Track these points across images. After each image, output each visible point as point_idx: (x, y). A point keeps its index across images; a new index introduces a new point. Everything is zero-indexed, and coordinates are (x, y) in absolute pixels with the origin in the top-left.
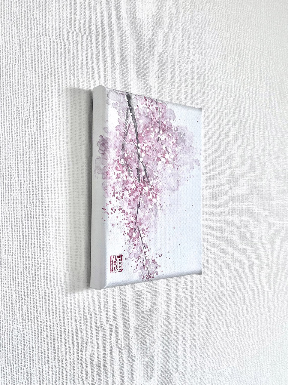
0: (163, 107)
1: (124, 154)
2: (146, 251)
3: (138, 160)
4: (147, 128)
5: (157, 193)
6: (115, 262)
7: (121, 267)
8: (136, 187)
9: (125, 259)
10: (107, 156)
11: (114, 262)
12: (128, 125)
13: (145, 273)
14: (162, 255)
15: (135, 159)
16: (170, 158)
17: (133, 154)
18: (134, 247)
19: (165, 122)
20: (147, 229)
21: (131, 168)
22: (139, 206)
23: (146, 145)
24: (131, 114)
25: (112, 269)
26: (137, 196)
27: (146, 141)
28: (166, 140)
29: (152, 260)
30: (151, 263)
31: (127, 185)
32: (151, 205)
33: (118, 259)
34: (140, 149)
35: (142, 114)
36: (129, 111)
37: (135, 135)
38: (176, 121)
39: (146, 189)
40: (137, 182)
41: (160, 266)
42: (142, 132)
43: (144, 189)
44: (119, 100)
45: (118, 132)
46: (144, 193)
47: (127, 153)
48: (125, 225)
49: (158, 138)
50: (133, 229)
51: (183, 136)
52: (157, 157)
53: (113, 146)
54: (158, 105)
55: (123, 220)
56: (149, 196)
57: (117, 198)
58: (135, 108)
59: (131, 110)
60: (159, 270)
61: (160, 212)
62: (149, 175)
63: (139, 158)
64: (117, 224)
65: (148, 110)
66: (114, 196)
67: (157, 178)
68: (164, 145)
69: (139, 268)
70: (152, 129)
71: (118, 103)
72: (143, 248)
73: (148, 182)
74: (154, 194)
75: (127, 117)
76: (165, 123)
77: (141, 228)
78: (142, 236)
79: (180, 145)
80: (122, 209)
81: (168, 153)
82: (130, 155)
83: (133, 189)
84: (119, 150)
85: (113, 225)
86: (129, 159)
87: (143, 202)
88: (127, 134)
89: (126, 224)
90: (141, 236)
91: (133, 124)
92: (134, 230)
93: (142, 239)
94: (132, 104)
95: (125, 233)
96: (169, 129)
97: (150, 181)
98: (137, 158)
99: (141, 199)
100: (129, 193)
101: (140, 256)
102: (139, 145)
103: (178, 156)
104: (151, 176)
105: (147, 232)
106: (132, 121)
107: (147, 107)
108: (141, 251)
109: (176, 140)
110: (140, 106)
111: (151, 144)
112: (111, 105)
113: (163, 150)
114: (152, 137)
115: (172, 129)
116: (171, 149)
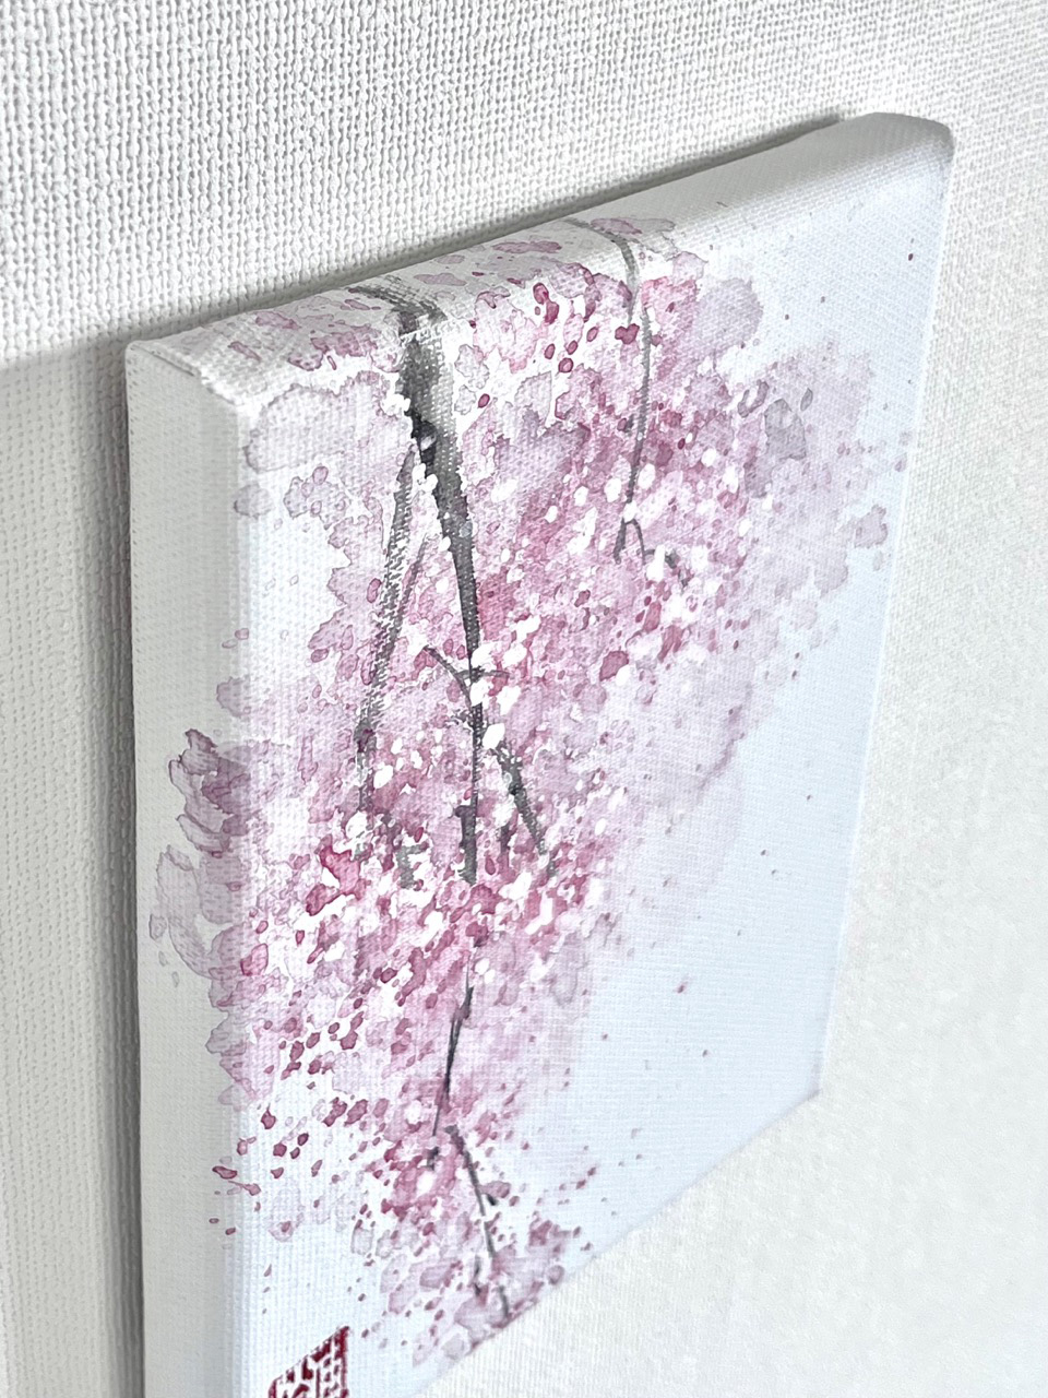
0: (677, 297)
1: (371, 778)
3: (470, 754)
4: (544, 511)
6: (301, 1389)
8: (445, 926)
9: (365, 1334)
10: (242, 867)
12: (404, 571)
13: (484, 1321)
14: (591, 1171)
15: (450, 758)
16: (694, 608)
17: (439, 734)
19: (683, 393)
20: (510, 1100)
21: (417, 833)
22: (462, 1016)
23: (529, 627)
24: (433, 480)
26: (456, 967)
27: (532, 600)
28: (674, 508)
30: (521, 1255)
31: (387, 948)
32: (546, 957)
33: (318, 1366)
34: (489, 674)
35: (511, 433)
36: (419, 470)
37: (457, 608)
38: (757, 342)
39: (520, 886)
40: (459, 888)
41: (577, 1232)
42: (506, 556)
43: (500, 899)
44: (341, 441)
45: (327, 671)
46: (502, 922)
47: (393, 761)
49: (624, 524)
51: (795, 419)
52: (603, 656)
53: (289, 775)
54: (638, 307)
55: (353, 1157)
56: (537, 915)
57: (314, 1067)
58: (464, 420)
59: (428, 457)
61: (600, 963)
62: (541, 799)
63: (478, 736)
65: (561, 383)
66: (293, 1068)
67: (596, 780)
68: (660, 550)
69: (450, 1323)
70: (581, 496)
71: (332, 464)
73: (538, 838)
74: (567, 887)
75: (402, 523)
76: (678, 401)
77: (470, 1122)
78: (479, 1153)
79: (768, 488)
81: (686, 582)
82: (415, 756)
83: (430, 946)
84: (331, 779)
86: (405, 788)
88: (394, 639)
90: (467, 1164)
91: (447, 542)
93: (479, 1170)
94: (438, 413)
95: (363, 1217)
96: (706, 424)
97: (545, 830)
98: (465, 742)
99: (482, 965)
102: (482, 655)
103: (747, 563)
104: (555, 798)
106: (437, 528)
107: (553, 365)
108: (467, 1233)
109: (749, 464)
110: (504, 385)
111: (566, 601)
112: (278, 511)
113: (650, 584)
114: (578, 547)
115: (727, 409)
116: (709, 545)
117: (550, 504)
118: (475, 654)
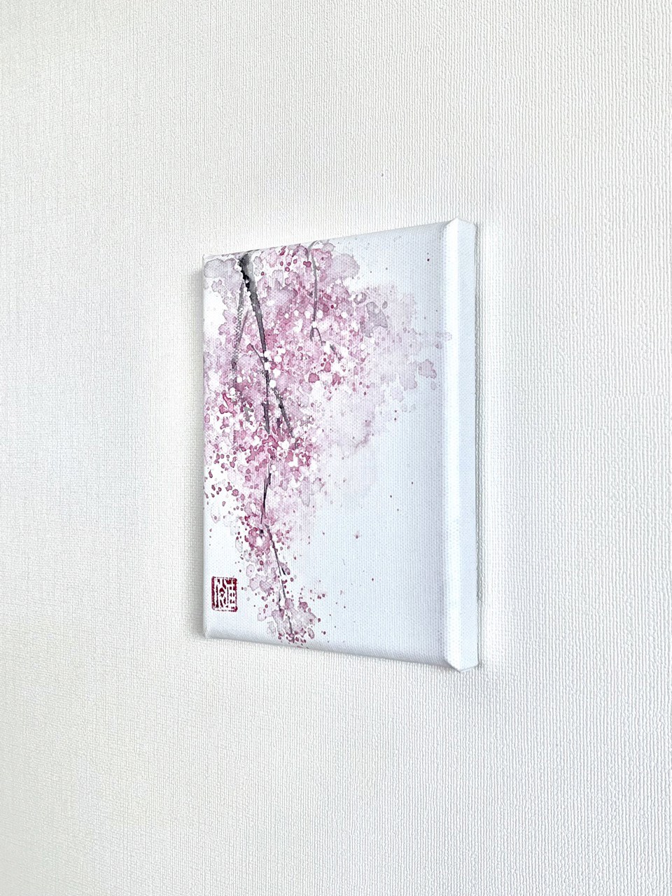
0: (324, 256)
1: (236, 378)
2: (286, 581)
3: (265, 386)
4: (284, 314)
5: (311, 455)
6: (222, 590)
7: (234, 602)
8: (260, 444)
9: (242, 588)
11: (219, 589)
12: (243, 317)
13: (283, 626)
14: (324, 595)
15: (259, 383)
16: (344, 371)
17: (255, 374)
18: (259, 566)
19: (331, 289)
20: (288, 532)
21: (251, 405)
22: (268, 483)
23: (282, 351)
24: (249, 293)
25: (216, 603)
26: (265, 461)
27: (282, 343)
28: (332, 329)
29: (300, 603)
30: (297, 609)
31: (243, 439)
32: (297, 480)
33: (228, 586)
34: (270, 362)
35: (272, 285)
36: (245, 289)
37: (258, 335)
38: (359, 278)
39: (285, 445)
40: (264, 432)
41: (319, 620)
42: (273, 324)
43: (278, 445)
44: (224, 275)
45: (223, 338)
46: (280, 455)
47: (242, 376)
48: (240, 521)
49: (313, 329)
50: (256, 529)
51: (380, 311)
52: (309, 373)
53: (214, 365)
54: (310, 256)
55: (234, 509)
56: (292, 461)
57: (223, 466)
58: (257, 278)
59: (248, 285)
60: (317, 628)
61: (319, 498)
62: (291, 416)
63: (268, 381)
64: (224, 517)
65: (286, 274)
66: (217, 462)
67: (311, 420)
68: (328, 343)
69: (270, 614)
70: (296, 313)
71: (223, 280)
72: (280, 572)
73: (290, 430)
74: (303, 456)
75: (241, 303)
76: (329, 291)
77: (274, 529)
78: (278, 546)
79: (371, 334)
80: (233, 489)
81: (340, 359)
82: (248, 378)
83: (256, 448)
84: (225, 373)
85: (216, 518)
86: (246, 387)
87: (277, 474)
88: (241, 337)
89: (240, 518)
90: (274, 547)
91: (254, 313)
92: (258, 532)
93: (278, 553)
94: (249, 274)
95: (239, 536)
96: (341, 302)
97: (293, 429)
98: (264, 381)
99: (274, 467)
100: (246, 456)
101: (273, 589)
102: (267, 354)
103: (366, 361)
104: (296, 418)
105: (287, 538)
106: (251, 308)
107: (283, 268)
108: (275, 578)
109: (362, 323)
110: (269, 271)
111: (294, 348)
112: (210, 289)
113: (325, 354)
114: (297, 330)
115: (350, 299)
116: (348, 348)
117: (286, 312)
118: (265, 352)
